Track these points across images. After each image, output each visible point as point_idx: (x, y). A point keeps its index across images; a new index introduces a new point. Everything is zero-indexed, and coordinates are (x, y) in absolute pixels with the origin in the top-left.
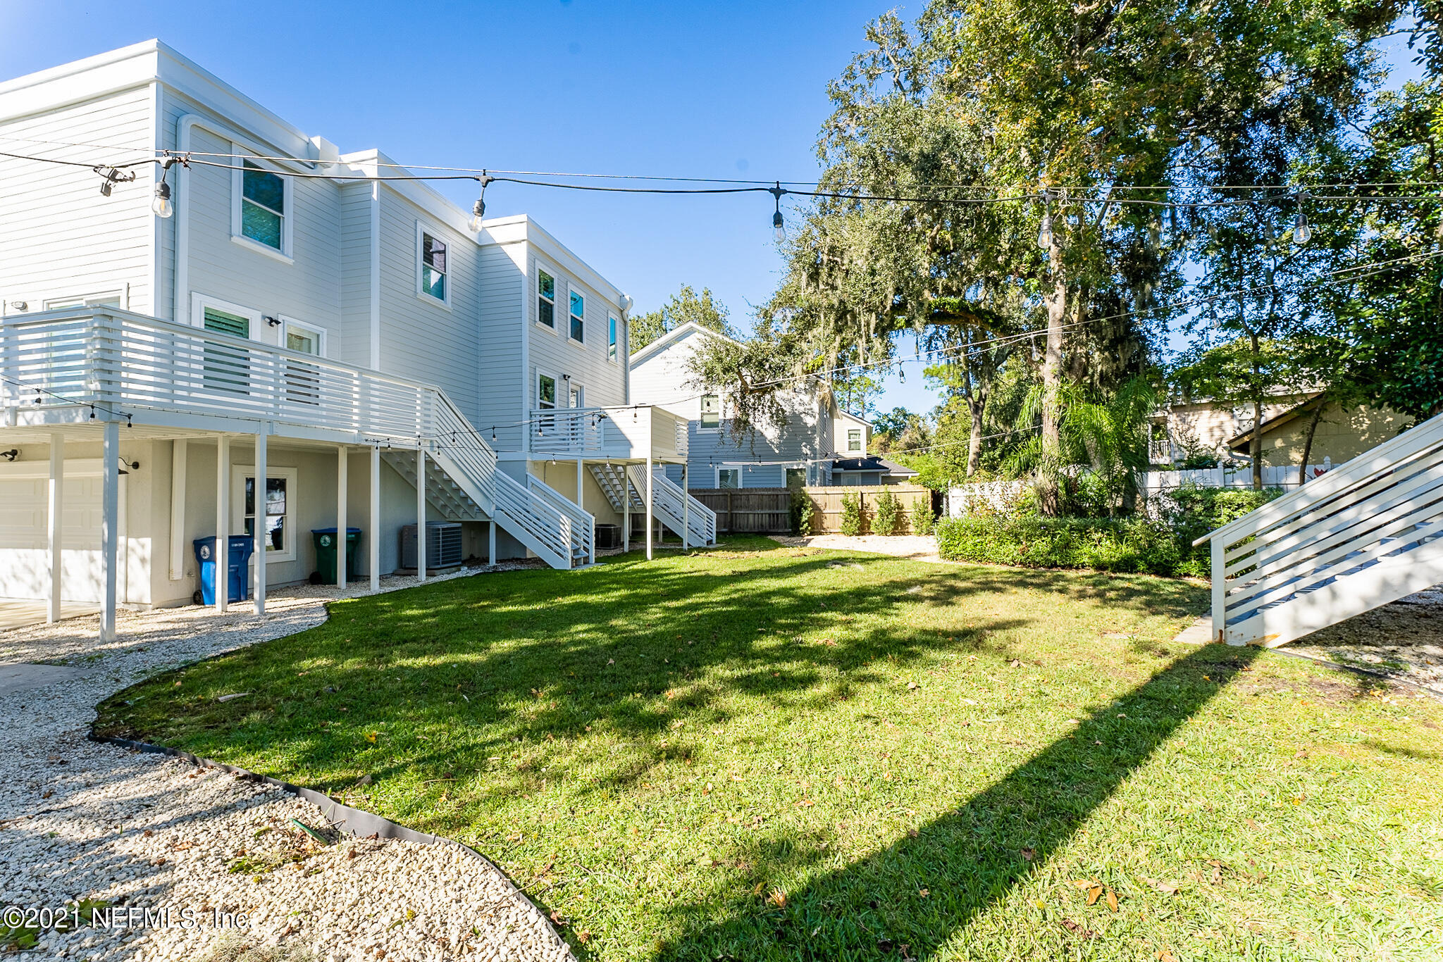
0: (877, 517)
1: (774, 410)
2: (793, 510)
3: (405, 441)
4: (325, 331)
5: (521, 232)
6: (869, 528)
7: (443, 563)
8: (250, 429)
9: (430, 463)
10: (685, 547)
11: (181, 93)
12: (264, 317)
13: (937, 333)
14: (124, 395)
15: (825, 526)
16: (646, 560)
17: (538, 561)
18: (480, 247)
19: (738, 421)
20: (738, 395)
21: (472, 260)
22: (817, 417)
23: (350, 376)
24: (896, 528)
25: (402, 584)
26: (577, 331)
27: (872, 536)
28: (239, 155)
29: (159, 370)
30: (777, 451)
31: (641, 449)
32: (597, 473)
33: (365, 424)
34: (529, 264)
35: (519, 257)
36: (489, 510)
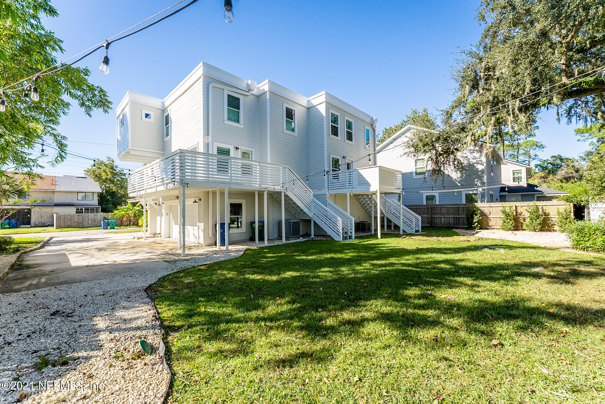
0: (528, 220)
1: (456, 163)
2: (468, 215)
3: (278, 188)
4: (254, 149)
5: (323, 99)
6: (522, 227)
7: (293, 236)
8: (223, 186)
9: (286, 196)
10: (401, 233)
11: (209, 77)
12: (234, 147)
13: (576, 103)
14: (186, 177)
15: (490, 225)
16: (377, 238)
17: (329, 236)
18: (308, 109)
19: (434, 171)
20: (434, 157)
21: (304, 114)
22: (485, 164)
23: (256, 165)
24: (542, 227)
25: (277, 243)
26: (350, 137)
27: (524, 232)
28: (226, 93)
29: (205, 169)
30: (459, 185)
31: (375, 186)
32: (360, 199)
33: (261, 182)
34: (326, 112)
35: (322, 109)
36: (311, 215)
